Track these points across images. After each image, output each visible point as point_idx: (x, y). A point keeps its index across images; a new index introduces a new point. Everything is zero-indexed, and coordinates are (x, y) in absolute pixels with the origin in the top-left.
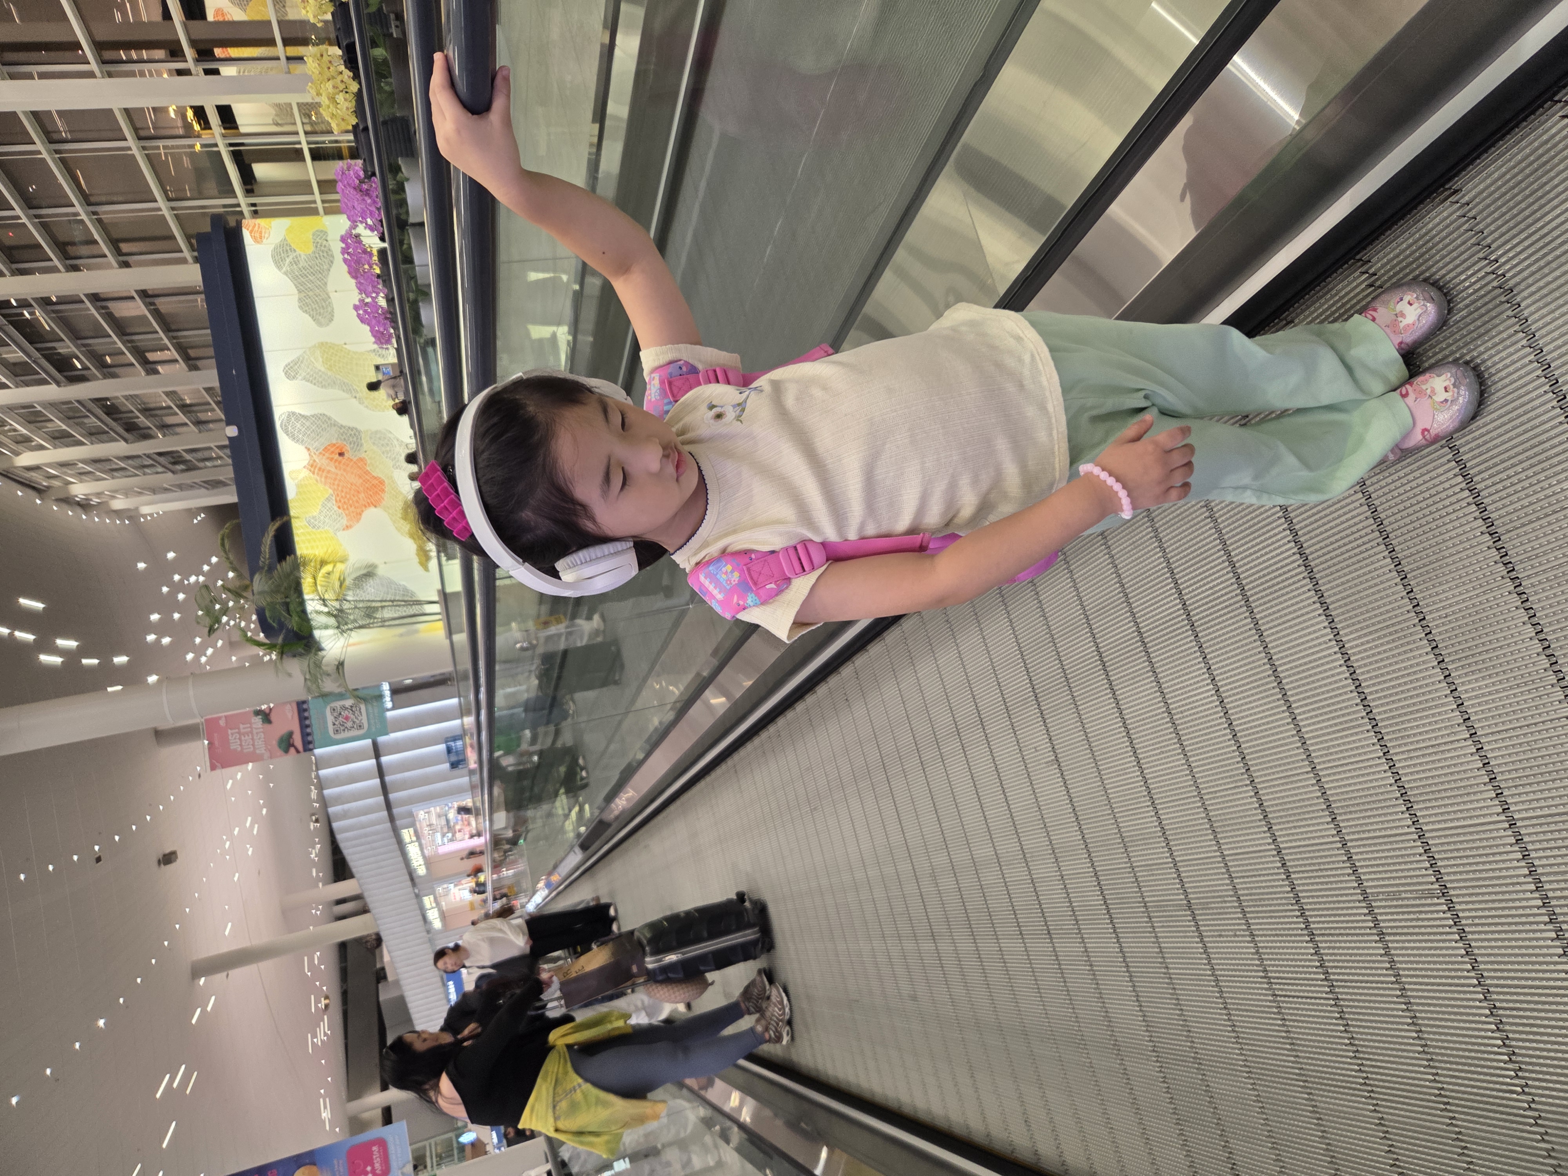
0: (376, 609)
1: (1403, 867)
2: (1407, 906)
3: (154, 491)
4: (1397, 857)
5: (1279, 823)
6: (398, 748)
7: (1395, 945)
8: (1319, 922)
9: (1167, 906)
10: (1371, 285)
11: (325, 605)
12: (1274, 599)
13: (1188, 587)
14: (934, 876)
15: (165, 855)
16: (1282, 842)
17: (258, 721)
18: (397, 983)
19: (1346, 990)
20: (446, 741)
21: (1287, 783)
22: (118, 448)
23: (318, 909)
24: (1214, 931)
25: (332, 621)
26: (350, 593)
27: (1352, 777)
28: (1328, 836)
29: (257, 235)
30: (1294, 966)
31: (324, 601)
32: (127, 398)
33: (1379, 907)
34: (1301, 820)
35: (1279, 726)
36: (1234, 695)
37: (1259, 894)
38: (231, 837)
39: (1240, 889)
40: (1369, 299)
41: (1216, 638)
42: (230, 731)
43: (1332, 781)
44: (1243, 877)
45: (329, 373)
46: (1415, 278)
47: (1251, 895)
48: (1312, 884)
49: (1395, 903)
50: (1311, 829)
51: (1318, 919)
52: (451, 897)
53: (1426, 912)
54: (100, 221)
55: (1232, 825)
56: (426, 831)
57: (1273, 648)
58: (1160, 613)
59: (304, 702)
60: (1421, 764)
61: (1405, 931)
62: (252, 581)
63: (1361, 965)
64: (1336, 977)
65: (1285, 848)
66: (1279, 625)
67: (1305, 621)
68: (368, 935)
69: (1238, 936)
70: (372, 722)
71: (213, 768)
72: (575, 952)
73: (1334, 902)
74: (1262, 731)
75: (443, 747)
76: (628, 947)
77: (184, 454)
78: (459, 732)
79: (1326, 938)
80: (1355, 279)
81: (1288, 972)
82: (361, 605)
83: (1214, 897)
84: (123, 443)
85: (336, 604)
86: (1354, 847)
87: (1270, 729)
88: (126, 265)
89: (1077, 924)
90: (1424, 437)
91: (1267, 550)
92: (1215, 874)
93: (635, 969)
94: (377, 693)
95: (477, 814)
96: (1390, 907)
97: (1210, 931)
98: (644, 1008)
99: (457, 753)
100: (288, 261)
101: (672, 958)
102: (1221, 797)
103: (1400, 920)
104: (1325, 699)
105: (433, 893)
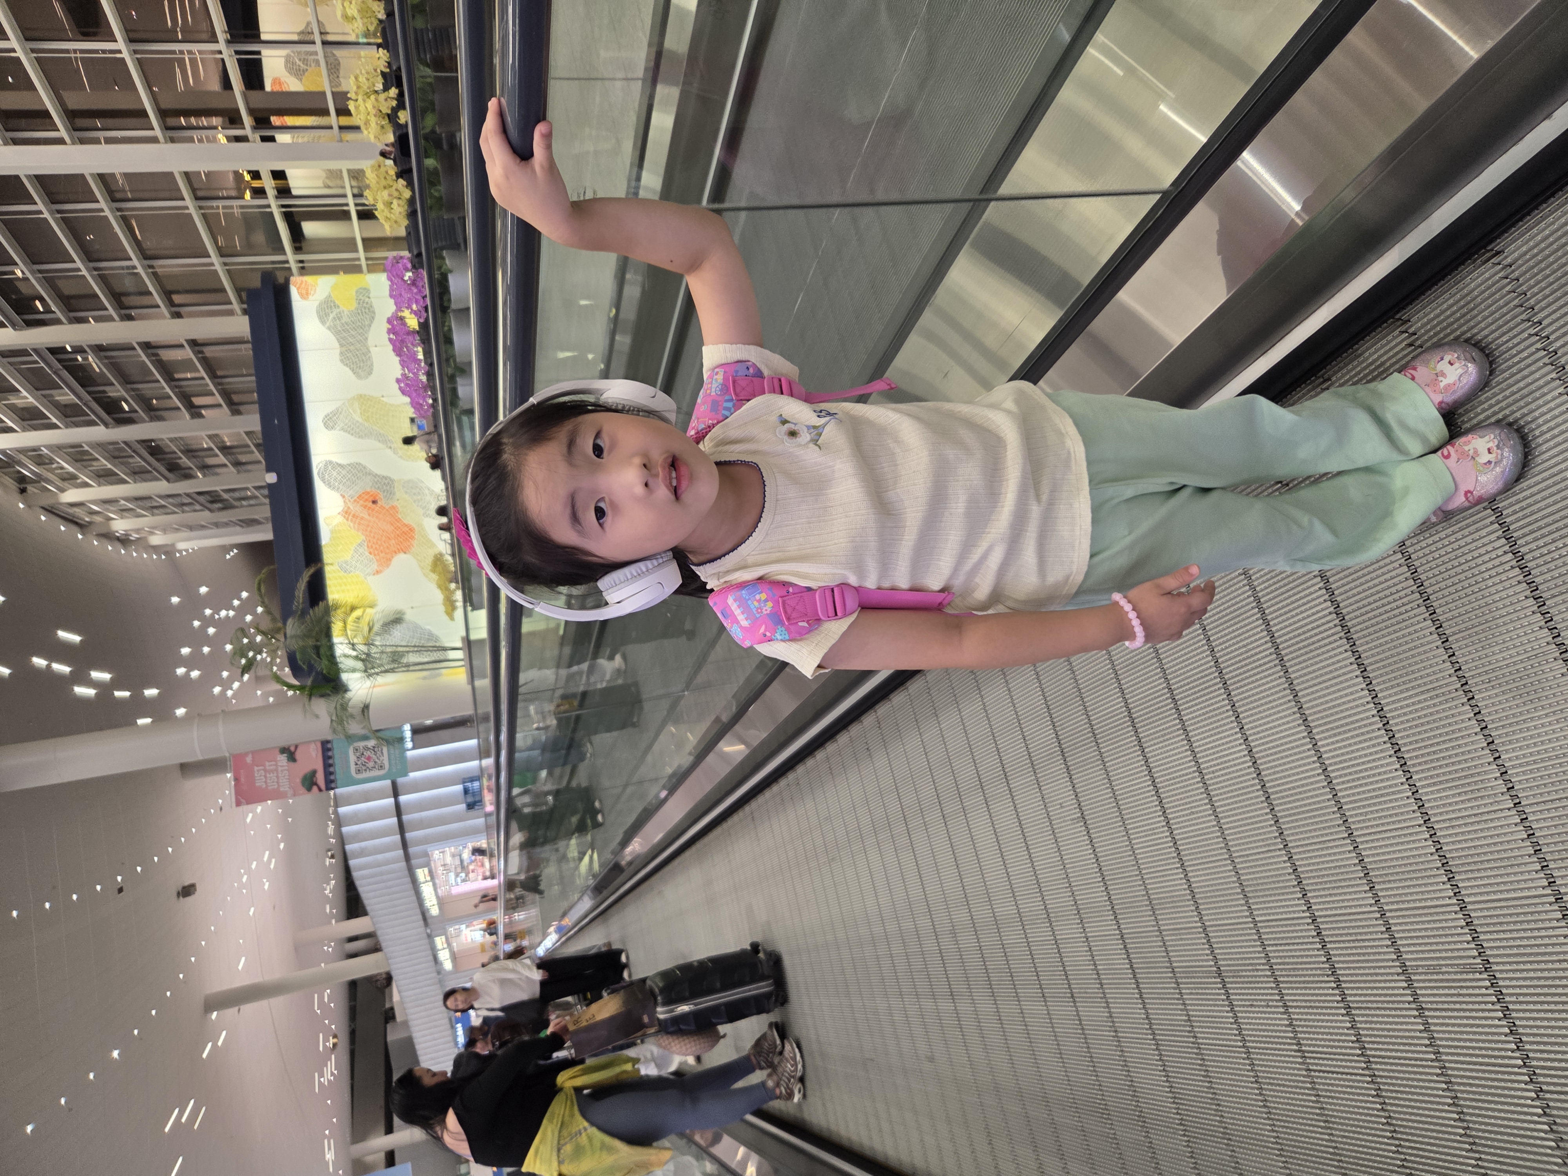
0: (402, 655)
1: (1444, 940)
2: (1448, 981)
3: (191, 528)
4: (1437, 929)
5: (1314, 890)
6: (417, 787)
7: (1436, 1021)
8: (1355, 995)
9: (1196, 972)
10: (1410, 345)
11: (354, 649)
12: (1309, 659)
13: (1220, 644)
14: (954, 933)
15: (184, 888)
16: (1318, 910)
17: (283, 759)
18: (406, 1024)
19: (1383, 1067)
20: (464, 782)
21: (1322, 849)
22: (160, 487)
23: (330, 946)
24: (1245, 1000)
25: (359, 665)
26: (378, 638)
27: (1391, 845)
28: (1365, 905)
29: (304, 292)
30: (1330, 1040)
31: (353, 646)
32: (171, 440)
33: (1418, 981)
34: (1338, 888)
35: (1314, 789)
36: (1268, 756)
37: (1293, 963)
38: (249, 871)
39: (1273, 957)
40: (1409, 358)
41: (1249, 696)
42: (256, 768)
43: (1370, 848)
44: (1276, 945)
45: (366, 424)
46: (1456, 339)
47: (1284, 964)
48: (1349, 955)
49: (1435, 977)
50: (1348, 897)
51: (1355, 992)
52: (463, 938)
53: (1467, 988)
54: (155, 274)
55: (1264, 890)
56: (440, 870)
57: (1308, 708)
58: (1191, 670)
59: (328, 742)
60: (1463, 833)
61: (1446, 1006)
62: (285, 624)
63: (1399, 1041)
64: (1373, 1053)
65: (1320, 917)
66: (1315, 685)
67: (1341, 682)
68: (380, 974)
69: (1271, 1007)
70: (393, 762)
71: (238, 804)
72: (585, 999)
73: (1371, 975)
74: (1296, 794)
75: (459, 788)
76: (640, 996)
77: (222, 493)
78: (477, 773)
79: (1363, 1012)
80: (1394, 338)
81: (1323, 1046)
82: (389, 650)
83: (1244, 965)
84: (165, 482)
85: (364, 648)
86: (1393, 917)
87: (1305, 792)
88: (178, 315)
89: (1102, 988)
90: (1467, 499)
91: (1303, 608)
92: (1247, 941)
93: (646, 1019)
94: (399, 736)
95: (492, 856)
96: (1430, 981)
97: (1242, 1000)
98: (654, 1060)
99: (474, 794)
100: (332, 316)
101: (684, 1008)
102: (1253, 860)
103: (1440, 995)
104: (1363, 763)
105: (445, 933)
